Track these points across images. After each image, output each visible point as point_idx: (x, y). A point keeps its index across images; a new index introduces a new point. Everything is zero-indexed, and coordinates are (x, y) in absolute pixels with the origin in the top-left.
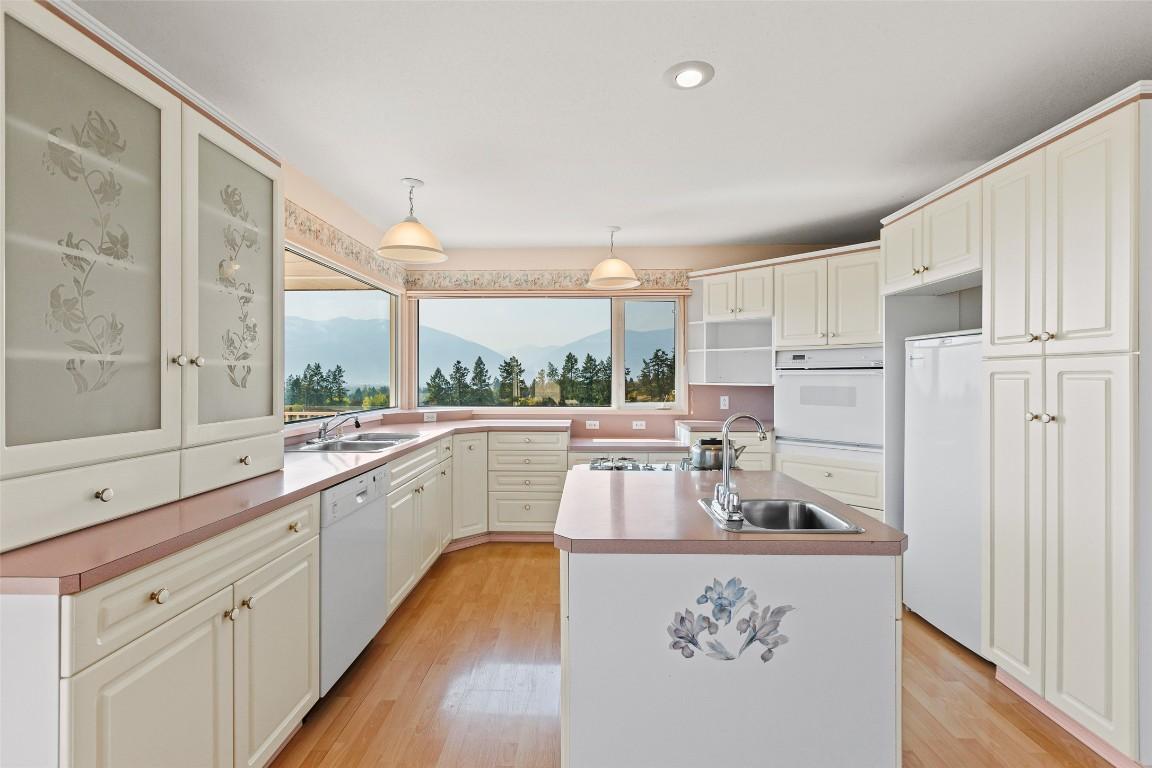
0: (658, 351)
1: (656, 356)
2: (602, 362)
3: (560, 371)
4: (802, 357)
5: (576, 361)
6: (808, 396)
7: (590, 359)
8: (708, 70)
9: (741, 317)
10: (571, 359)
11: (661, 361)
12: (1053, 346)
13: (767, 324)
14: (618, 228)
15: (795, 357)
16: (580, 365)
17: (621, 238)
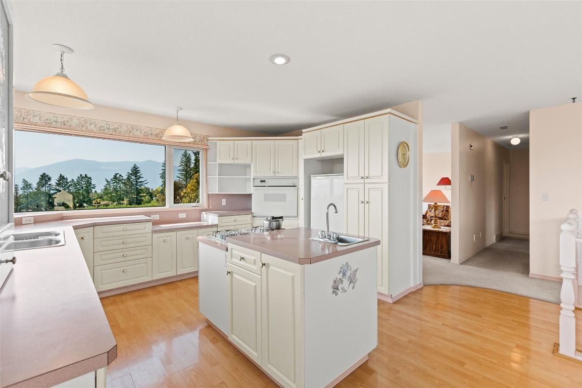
0: (116, 174)
1: (115, 177)
2: (73, 180)
3: (35, 186)
4: (264, 181)
5: (50, 179)
6: (267, 198)
7: (62, 178)
8: (288, 60)
9: (236, 162)
10: (45, 178)
11: (118, 180)
12: (367, 181)
13: (248, 166)
14: (181, 109)
15: (261, 181)
16: (53, 182)
17: (182, 114)
